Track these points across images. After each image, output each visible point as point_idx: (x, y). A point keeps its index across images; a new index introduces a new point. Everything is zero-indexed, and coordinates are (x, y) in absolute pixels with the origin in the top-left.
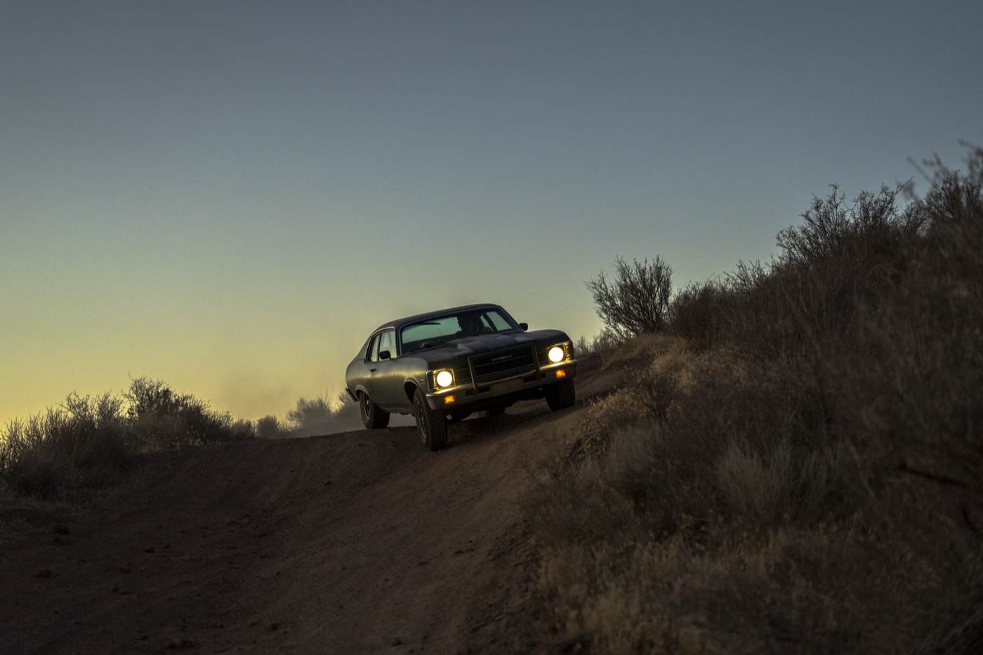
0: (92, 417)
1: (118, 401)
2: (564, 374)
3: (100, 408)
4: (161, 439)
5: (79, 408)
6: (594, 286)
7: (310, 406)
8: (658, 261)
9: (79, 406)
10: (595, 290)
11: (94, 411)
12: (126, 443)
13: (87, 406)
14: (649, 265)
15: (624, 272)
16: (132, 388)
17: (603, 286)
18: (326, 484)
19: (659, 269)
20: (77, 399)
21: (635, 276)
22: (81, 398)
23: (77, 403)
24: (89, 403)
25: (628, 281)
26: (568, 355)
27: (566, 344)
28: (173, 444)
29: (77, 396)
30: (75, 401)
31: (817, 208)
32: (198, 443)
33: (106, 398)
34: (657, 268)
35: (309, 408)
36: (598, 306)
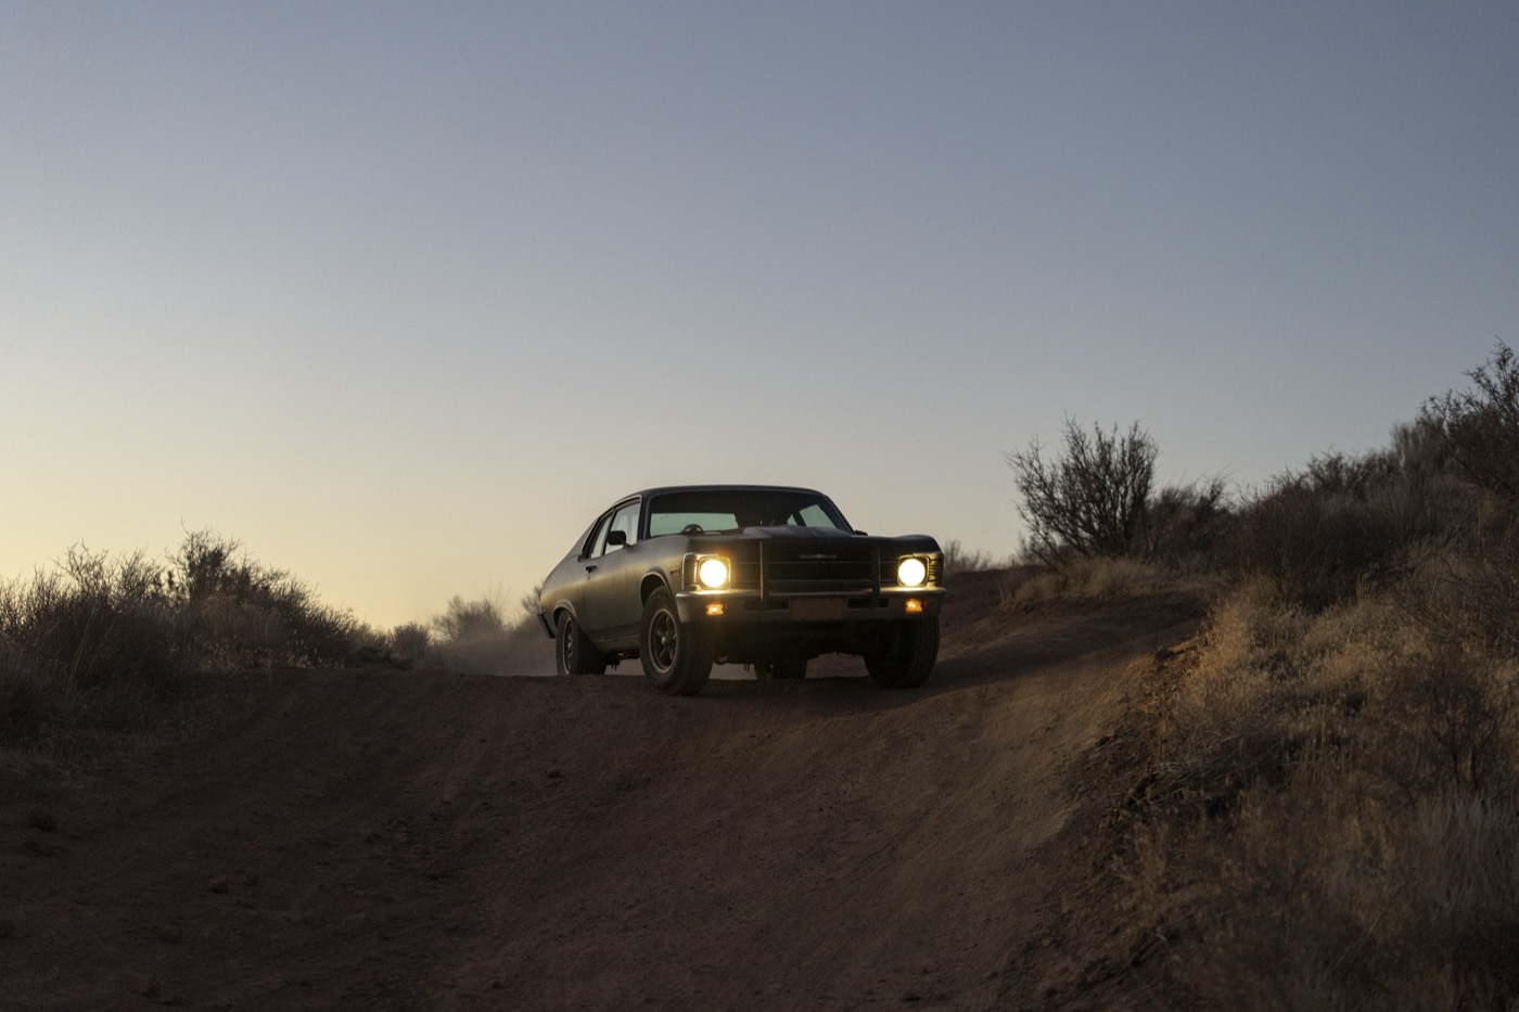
0: (106, 589)
1: (158, 567)
2: (920, 609)
3: (125, 576)
4: (238, 649)
5: (88, 571)
6: (1018, 461)
7: (470, 609)
8: (1135, 430)
9: (88, 568)
10: (1019, 469)
11: (113, 579)
12: (173, 650)
13: (101, 568)
14: (1119, 437)
15: (1077, 443)
16: (185, 547)
17: (1036, 464)
18: (551, 776)
19: (1136, 445)
20: (85, 555)
21: (1093, 454)
22: (93, 553)
23: (84, 562)
24: (106, 564)
25: (1081, 458)
26: (932, 578)
27: (932, 556)
28: (261, 661)
29: (87, 550)
30: (81, 558)
31: (1503, 362)
32: (303, 663)
33: (137, 558)
34: (1132, 442)
35: (467, 614)
36: (1022, 498)
